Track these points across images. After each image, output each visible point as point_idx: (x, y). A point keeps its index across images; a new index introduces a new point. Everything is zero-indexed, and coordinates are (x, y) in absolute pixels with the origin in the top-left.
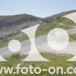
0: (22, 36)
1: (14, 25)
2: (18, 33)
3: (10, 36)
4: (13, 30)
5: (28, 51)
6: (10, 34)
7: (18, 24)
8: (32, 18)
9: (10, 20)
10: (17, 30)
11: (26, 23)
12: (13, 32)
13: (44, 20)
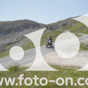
0: (23, 45)
1: (13, 32)
2: (17, 41)
3: (8, 45)
4: (12, 38)
5: (29, 62)
6: (9, 42)
7: (18, 32)
8: (34, 25)
9: (8, 27)
10: (16, 38)
11: (27, 30)
12: (12, 40)
13: (48, 27)
